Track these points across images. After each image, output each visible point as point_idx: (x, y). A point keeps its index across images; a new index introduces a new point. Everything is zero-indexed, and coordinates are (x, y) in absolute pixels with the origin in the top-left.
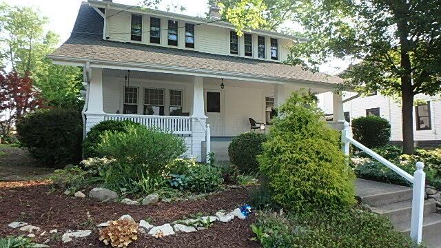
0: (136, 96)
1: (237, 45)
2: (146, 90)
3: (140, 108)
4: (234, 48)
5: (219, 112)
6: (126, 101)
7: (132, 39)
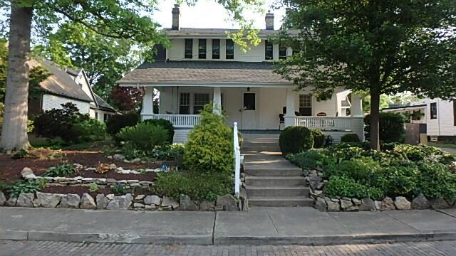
0: (188, 100)
1: (271, 52)
2: (196, 95)
3: (191, 109)
4: (269, 54)
5: (254, 109)
6: (181, 103)
7: (186, 57)
